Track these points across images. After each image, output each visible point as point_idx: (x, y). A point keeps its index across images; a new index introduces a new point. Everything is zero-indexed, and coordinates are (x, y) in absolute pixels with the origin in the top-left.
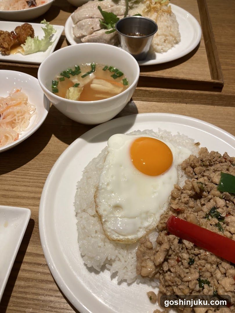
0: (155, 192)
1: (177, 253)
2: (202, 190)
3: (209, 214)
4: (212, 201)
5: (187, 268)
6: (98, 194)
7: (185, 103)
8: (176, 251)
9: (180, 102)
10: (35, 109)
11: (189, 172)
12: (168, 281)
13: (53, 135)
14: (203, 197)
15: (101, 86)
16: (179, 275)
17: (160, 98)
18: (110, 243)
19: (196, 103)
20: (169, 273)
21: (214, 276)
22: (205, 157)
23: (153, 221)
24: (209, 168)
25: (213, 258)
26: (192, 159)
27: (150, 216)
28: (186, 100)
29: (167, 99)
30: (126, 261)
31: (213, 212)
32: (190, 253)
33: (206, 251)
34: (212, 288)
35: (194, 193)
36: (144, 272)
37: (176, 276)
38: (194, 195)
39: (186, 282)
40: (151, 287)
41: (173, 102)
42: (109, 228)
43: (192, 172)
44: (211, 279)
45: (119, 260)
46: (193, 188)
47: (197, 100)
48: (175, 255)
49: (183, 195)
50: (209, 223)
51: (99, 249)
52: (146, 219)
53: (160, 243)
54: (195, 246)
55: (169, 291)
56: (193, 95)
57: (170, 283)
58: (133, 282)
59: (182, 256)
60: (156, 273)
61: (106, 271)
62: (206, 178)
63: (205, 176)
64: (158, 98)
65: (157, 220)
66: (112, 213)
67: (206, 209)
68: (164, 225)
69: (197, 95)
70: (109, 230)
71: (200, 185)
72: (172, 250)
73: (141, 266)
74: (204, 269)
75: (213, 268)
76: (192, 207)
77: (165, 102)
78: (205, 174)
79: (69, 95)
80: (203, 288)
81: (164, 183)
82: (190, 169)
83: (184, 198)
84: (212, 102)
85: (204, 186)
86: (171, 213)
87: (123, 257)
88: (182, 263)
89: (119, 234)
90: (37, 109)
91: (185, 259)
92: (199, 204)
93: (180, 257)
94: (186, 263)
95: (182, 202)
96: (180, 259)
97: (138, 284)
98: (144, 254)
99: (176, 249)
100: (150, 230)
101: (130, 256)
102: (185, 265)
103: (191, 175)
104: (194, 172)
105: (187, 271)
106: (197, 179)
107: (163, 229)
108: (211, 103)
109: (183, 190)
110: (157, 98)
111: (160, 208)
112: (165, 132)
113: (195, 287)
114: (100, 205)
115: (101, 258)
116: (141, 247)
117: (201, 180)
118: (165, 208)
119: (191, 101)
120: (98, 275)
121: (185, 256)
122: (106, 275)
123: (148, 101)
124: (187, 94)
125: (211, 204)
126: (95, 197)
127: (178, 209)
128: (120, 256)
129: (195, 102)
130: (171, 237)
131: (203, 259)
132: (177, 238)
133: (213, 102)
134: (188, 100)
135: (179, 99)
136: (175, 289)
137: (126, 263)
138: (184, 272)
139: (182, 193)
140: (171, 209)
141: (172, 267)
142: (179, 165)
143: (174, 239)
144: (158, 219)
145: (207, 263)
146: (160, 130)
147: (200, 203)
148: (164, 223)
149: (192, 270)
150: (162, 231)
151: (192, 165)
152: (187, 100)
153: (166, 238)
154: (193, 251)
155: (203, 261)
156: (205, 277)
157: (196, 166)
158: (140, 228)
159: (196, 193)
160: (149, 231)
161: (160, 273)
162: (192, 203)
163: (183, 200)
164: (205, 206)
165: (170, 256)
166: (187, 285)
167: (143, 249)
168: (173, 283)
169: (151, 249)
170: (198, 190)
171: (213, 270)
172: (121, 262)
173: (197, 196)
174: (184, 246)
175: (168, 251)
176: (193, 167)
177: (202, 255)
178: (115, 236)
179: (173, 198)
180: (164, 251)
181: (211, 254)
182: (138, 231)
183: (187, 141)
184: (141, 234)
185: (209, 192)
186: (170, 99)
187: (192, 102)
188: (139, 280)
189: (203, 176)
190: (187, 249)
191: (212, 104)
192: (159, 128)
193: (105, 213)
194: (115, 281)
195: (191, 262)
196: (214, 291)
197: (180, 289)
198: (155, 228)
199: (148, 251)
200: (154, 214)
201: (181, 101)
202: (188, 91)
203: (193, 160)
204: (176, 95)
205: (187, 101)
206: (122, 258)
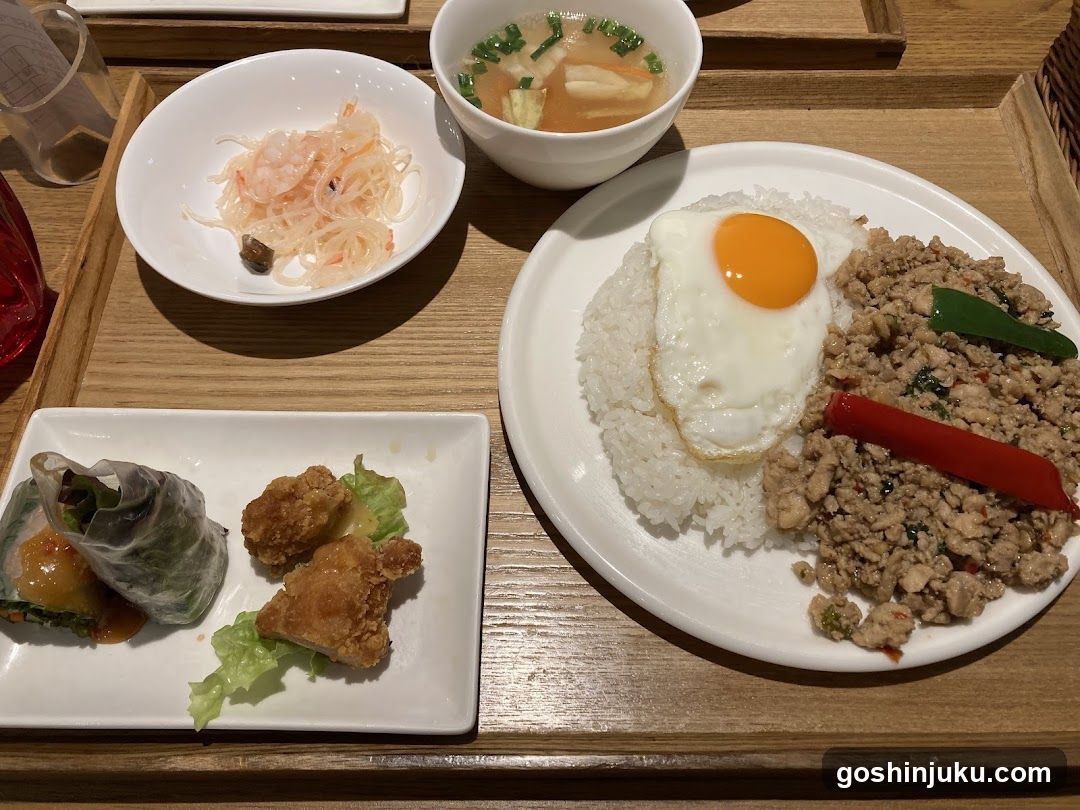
0: (788, 346)
1: (856, 472)
2: (895, 331)
3: (915, 384)
4: (917, 354)
5: (877, 504)
6: (658, 362)
7: (805, 108)
8: (852, 470)
9: (792, 106)
10: (410, 156)
11: (858, 292)
12: (843, 532)
13: (470, 227)
14: (897, 347)
15: (592, 83)
16: (864, 519)
17: (737, 98)
18: (700, 468)
19: (834, 106)
20: (839, 516)
21: (936, 514)
22: (889, 252)
23: (791, 411)
24: (899, 278)
25: (934, 477)
26: (859, 259)
27: (784, 401)
28: (808, 97)
29: (755, 98)
30: (738, 504)
31: (924, 380)
32: (882, 472)
33: (916, 464)
34: (934, 537)
35: (876, 340)
36: (787, 520)
37: (858, 521)
38: (877, 345)
39: (879, 531)
40: (797, 554)
41: (773, 106)
42: (696, 434)
43: (864, 290)
44: (929, 520)
45: (723, 501)
46: (875, 329)
47: (838, 97)
48: (850, 479)
49: (853, 348)
50: (917, 404)
51: (677, 481)
52: (775, 407)
53: (814, 457)
54: (893, 455)
55: (842, 553)
56: (827, 83)
57: (847, 536)
58: (758, 548)
59: (866, 478)
60: (810, 522)
61: (690, 531)
62: (899, 303)
63: (897, 298)
64: (733, 99)
65: (798, 408)
66: (696, 400)
67: (905, 374)
68: (820, 417)
69: (839, 82)
70: (696, 439)
71: (891, 320)
72: (843, 468)
73: (778, 509)
74: (913, 503)
75: (933, 497)
76: (876, 373)
77: (751, 106)
78: (893, 294)
79: (512, 114)
80: (916, 539)
81: (804, 324)
82: (859, 285)
83: (857, 352)
84: (877, 99)
85: (899, 321)
86: (829, 390)
87: (731, 495)
88: (867, 493)
89: (720, 445)
90: (413, 155)
91: (873, 485)
92: (889, 366)
93: (862, 481)
94: (874, 492)
95: (852, 363)
96: (861, 485)
97: (768, 550)
98: (780, 482)
99: (853, 464)
100: (786, 432)
101: (745, 492)
102: (873, 498)
103: (862, 300)
104: (869, 291)
105: (879, 508)
106: (876, 306)
107: (817, 426)
108: (875, 101)
109: (850, 334)
110: (729, 98)
111: (804, 379)
112: (775, 193)
113: (900, 539)
114: (667, 387)
115: (684, 500)
116: (771, 469)
117: (889, 307)
118: (814, 380)
119: (821, 100)
120: (674, 542)
121: (873, 477)
122: (692, 540)
123: (704, 108)
124: (810, 82)
125: (917, 362)
126: (652, 368)
127: (847, 379)
128: (725, 494)
129: (832, 102)
130: (840, 439)
131: (912, 482)
132: (851, 440)
133: (880, 99)
134: (812, 98)
135: (788, 97)
136: (859, 548)
137: (740, 508)
138: (873, 511)
139: (849, 343)
140: (830, 380)
141: (846, 502)
142: (828, 279)
143: (847, 442)
144: (803, 406)
145: (921, 488)
146: (760, 190)
147: (892, 363)
148: (818, 412)
149: (890, 507)
150: (813, 431)
151: (862, 274)
152: (809, 99)
153: (828, 442)
154: (887, 468)
155: (911, 486)
156: (916, 519)
157: (872, 278)
158: (764, 428)
159: (882, 339)
160: (785, 434)
161: (819, 521)
162: (873, 363)
163: (856, 357)
164: (902, 369)
165: (840, 480)
166: (882, 537)
167: (776, 472)
168: (852, 534)
169: (795, 470)
170: (886, 332)
171: (932, 502)
172: (727, 505)
173: (884, 346)
174: (868, 457)
175: (834, 469)
176: (865, 280)
177: (907, 472)
178: (713, 451)
179: (829, 355)
180: (828, 470)
181: (928, 469)
182: (760, 435)
183: (834, 214)
184: (767, 441)
185: (910, 335)
186: (764, 98)
187: (824, 102)
188: (772, 543)
189: (890, 299)
190: (874, 463)
191: (879, 104)
192: (756, 186)
193: (684, 401)
194: (717, 549)
195: (886, 487)
196: (939, 545)
197: (867, 545)
198: (796, 425)
199: (789, 475)
200: (793, 396)
201: (795, 102)
202: (813, 71)
203: (863, 263)
204: (781, 87)
205: (809, 101)
206: (729, 499)
